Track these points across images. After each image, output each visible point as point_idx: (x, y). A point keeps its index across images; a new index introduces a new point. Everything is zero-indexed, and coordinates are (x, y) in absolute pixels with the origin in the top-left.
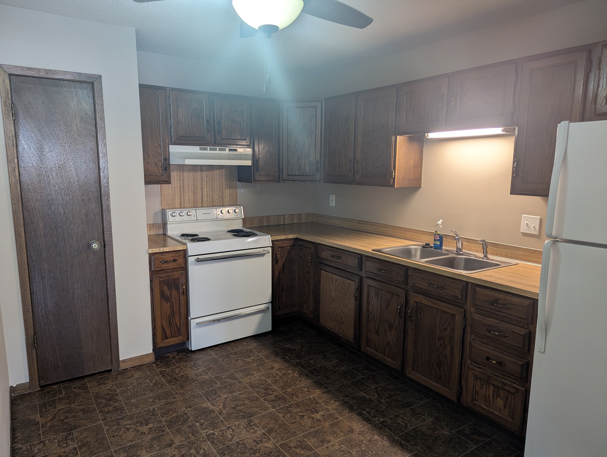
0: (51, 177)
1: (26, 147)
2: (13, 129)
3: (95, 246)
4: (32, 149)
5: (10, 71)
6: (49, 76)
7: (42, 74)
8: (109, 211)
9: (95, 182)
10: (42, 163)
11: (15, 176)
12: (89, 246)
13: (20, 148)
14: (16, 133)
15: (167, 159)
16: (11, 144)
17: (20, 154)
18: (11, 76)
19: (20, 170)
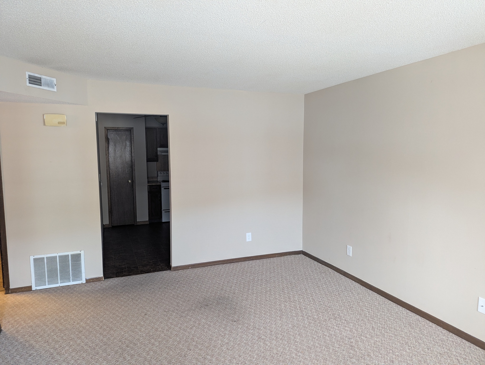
0: (117, 159)
1: (111, 150)
2: (107, 145)
3: (130, 181)
4: (113, 151)
5: (107, 129)
6: (118, 129)
7: (116, 129)
8: (135, 170)
9: (130, 161)
10: (115, 155)
11: (107, 159)
12: (128, 182)
13: (109, 151)
14: (108, 146)
15: (157, 153)
16: (107, 150)
17: (109, 153)
18: (108, 130)
19: (109, 157)
